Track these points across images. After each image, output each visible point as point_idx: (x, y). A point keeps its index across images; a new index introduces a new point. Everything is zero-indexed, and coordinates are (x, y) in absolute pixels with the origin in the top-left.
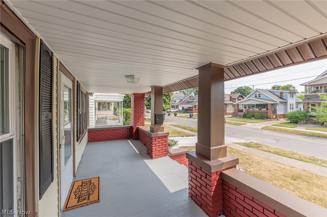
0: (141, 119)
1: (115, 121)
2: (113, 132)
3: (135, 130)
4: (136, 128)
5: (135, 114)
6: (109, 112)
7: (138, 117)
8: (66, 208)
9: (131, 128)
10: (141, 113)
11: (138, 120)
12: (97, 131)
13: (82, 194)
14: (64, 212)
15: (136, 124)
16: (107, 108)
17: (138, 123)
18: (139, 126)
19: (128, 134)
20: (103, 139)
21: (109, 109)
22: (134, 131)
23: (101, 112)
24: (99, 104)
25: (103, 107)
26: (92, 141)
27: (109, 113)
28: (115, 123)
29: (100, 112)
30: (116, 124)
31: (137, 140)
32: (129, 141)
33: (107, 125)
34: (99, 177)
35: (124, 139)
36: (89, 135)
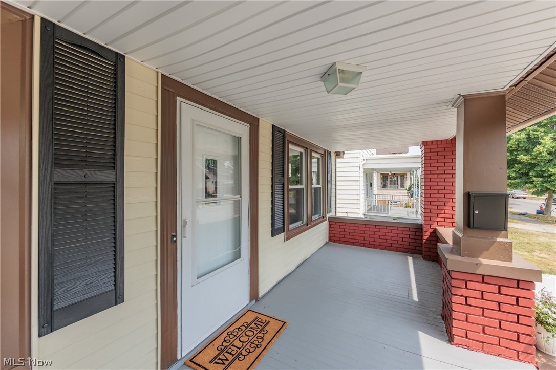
0: (446, 208)
1: (408, 209)
2: (376, 230)
3: (428, 234)
4: (431, 230)
5: (429, 195)
6: (402, 191)
7: (438, 203)
8: (191, 361)
9: (419, 229)
10: (449, 192)
11: (438, 211)
12: (344, 224)
13: (233, 345)
14: (184, 365)
15: (432, 219)
16: (399, 184)
17: (438, 219)
18: (441, 226)
19: (409, 240)
20: (354, 241)
21: (403, 186)
22: (425, 237)
23: (387, 191)
24: (385, 177)
25: (392, 182)
26: (335, 241)
27: (400, 194)
28: (406, 213)
29: (385, 191)
30: (406, 216)
31: (434, 261)
32: (410, 259)
33: (386, 215)
34: (285, 323)
35: (399, 251)
36: (331, 229)
